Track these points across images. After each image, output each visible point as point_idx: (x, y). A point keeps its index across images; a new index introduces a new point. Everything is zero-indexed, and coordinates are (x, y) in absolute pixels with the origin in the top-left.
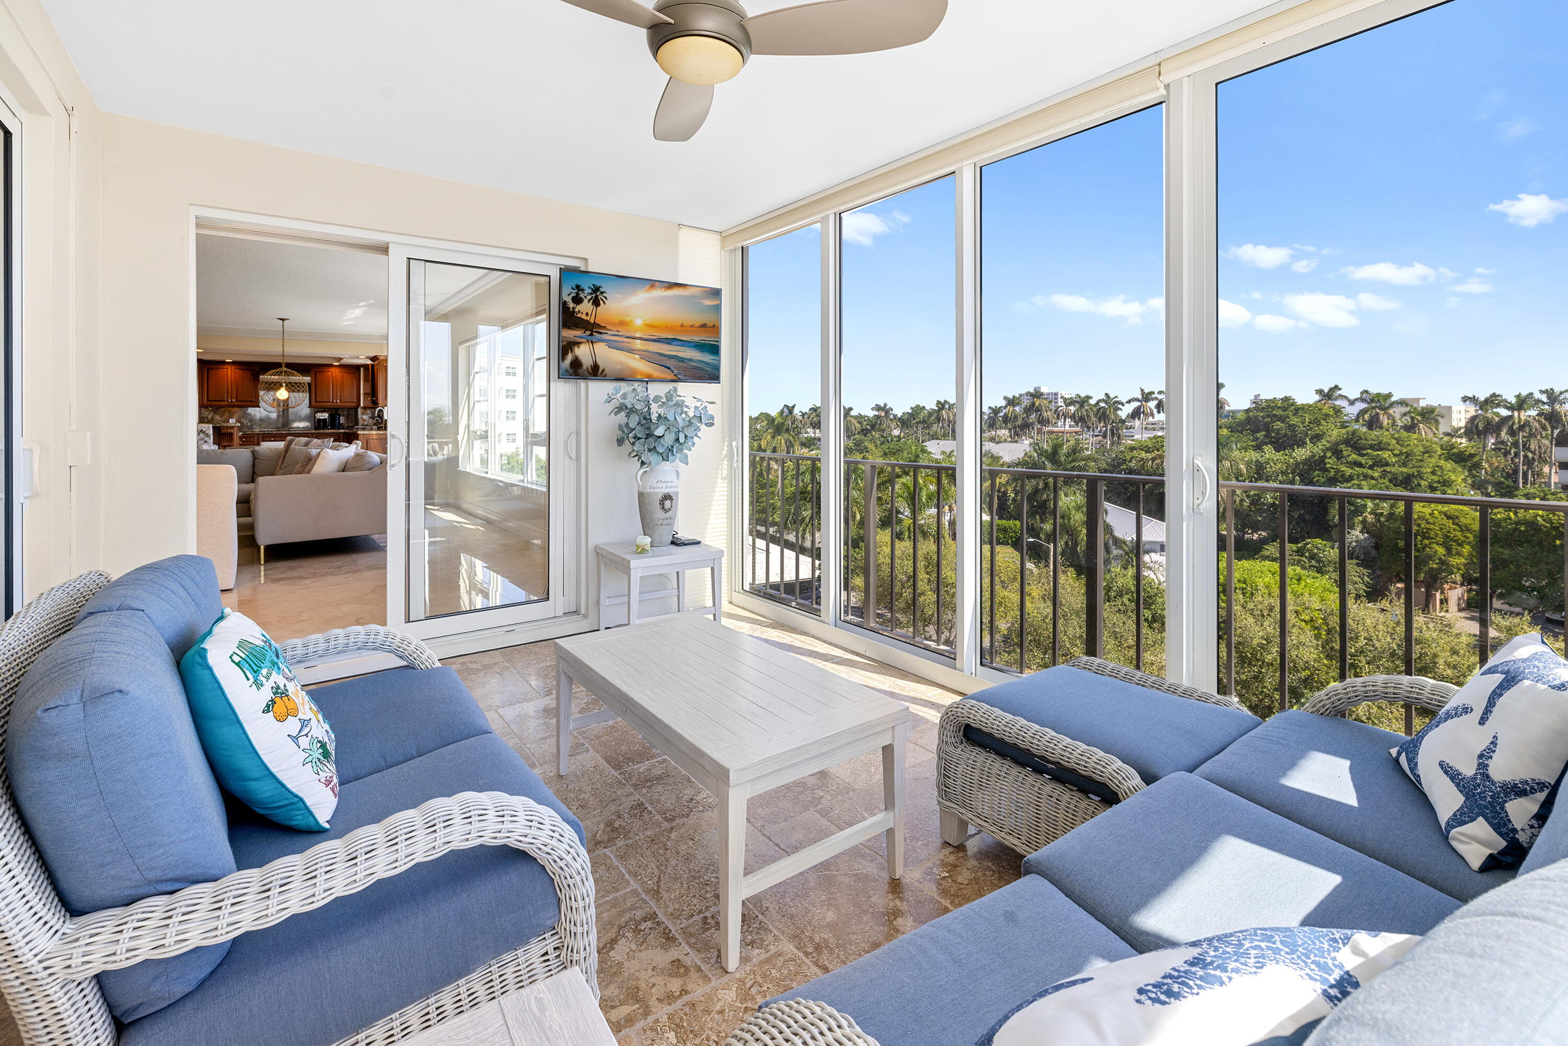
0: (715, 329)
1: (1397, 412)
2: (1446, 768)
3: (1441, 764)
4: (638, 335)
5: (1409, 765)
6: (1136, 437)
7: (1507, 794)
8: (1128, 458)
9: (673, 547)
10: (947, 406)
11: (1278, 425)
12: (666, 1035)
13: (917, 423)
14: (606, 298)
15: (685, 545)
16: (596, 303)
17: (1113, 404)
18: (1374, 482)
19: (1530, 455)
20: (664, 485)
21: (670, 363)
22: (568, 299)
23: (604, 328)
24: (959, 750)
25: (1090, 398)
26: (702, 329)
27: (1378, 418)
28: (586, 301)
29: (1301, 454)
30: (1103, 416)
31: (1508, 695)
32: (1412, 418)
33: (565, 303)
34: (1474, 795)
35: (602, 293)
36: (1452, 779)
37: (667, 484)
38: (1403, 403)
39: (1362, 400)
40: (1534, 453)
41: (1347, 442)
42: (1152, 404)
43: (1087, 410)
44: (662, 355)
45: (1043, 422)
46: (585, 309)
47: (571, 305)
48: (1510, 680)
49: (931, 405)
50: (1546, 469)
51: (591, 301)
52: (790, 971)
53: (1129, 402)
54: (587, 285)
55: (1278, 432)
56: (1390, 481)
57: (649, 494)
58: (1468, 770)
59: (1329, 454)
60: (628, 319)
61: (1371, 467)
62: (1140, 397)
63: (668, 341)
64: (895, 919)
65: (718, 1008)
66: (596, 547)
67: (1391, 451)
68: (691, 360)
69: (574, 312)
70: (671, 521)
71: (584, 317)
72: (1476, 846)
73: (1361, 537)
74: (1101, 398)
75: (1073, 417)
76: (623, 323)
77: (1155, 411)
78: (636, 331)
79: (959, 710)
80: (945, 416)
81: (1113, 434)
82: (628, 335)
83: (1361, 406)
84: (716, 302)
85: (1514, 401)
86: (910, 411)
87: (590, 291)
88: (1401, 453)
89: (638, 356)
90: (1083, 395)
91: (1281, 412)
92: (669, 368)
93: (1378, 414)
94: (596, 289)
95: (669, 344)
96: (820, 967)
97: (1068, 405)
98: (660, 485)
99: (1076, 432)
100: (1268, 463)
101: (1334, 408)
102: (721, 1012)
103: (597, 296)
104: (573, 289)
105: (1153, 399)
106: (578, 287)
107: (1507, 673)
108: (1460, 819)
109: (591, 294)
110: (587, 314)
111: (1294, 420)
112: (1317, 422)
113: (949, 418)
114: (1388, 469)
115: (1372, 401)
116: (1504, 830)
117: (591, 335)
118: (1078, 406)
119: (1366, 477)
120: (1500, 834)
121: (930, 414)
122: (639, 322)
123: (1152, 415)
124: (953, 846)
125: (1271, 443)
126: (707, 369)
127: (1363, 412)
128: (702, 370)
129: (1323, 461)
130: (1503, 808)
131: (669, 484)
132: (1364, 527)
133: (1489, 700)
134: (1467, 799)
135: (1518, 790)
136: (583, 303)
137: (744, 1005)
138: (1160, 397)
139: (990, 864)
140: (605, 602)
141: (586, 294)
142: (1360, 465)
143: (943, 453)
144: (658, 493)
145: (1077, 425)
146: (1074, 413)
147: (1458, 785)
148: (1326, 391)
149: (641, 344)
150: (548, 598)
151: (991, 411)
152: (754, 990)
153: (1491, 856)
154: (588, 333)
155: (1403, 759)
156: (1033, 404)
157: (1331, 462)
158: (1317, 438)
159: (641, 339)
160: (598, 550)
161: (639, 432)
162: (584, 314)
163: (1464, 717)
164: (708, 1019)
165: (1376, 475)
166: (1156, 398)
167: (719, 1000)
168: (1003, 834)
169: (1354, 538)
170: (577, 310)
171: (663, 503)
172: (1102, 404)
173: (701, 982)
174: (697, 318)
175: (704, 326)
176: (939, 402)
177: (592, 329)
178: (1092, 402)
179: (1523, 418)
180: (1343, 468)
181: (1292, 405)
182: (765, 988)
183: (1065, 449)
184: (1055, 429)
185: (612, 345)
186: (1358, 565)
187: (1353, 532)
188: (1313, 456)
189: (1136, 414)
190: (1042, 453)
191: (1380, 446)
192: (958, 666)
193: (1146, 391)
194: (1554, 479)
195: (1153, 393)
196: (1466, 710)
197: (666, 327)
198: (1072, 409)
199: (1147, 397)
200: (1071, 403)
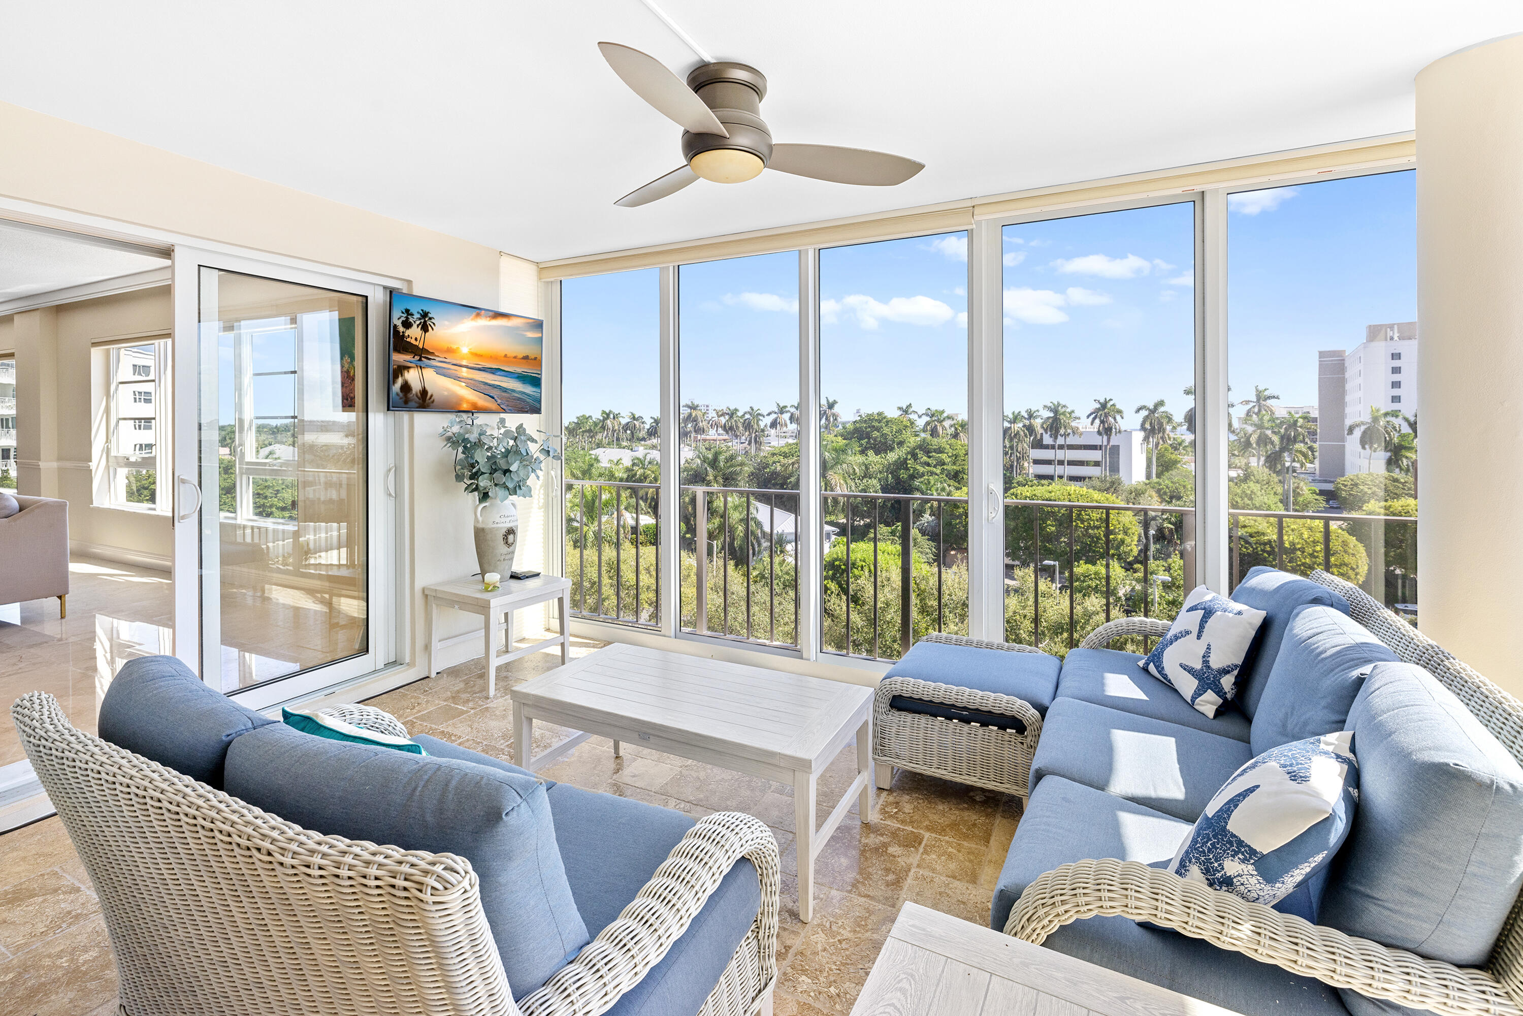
0: (537, 361)
1: (947, 424)
2: (1184, 667)
3: (1181, 665)
4: (464, 363)
5: (1157, 669)
6: (773, 444)
7: (1220, 675)
8: (771, 462)
9: (514, 584)
10: (612, 416)
11: (876, 434)
12: (800, 979)
13: (583, 432)
14: (434, 324)
15: (527, 577)
16: (425, 328)
17: (756, 415)
18: (937, 477)
19: (1018, 454)
20: (508, 520)
21: (494, 393)
22: (399, 323)
23: (432, 354)
24: (890, 716)
25: (738, 410)
26: (524, 361)
27: (937, 429)
28: (415, 326)
29: (892, 456)
30: (748, 426)
31: (1211, 621)
32: (956, 429)
33: (395, 326)
34: (1203, 678)
35: (430, 319)
36: (1189, 672)
37: (510, 518)
38: (949, 418)
39: (927, 415)
40: (1020, 453)
41: (920, 447)
42: (786, 416)
43: (735, 421)
44: (486, 384)
45: (699, 430)
46: (414, 333)
47: (401, 329)
48: (1208, 613)
49: (597, 415)
50: (1026, 464)
51: (420, 326)
52: (847, 906)
53: (769, 414)
54: (416, 310)
55: (875, 440)
56: (946, 476)
57: (491, 530)
58: (1198, 665)
59: (909, 457)
60: (454, 347)
61: (935, 466)
62: (776, 410)
63: (493, 371)
64: (887, 849)
65: (820, 948)
66: (423, 590)
67: (947, 453)
68: (513, 391)
69: (403, 336)
70: (511, 556)
71: (413, 341)
72: (1209, 706)
73: (930, 519)
74: (746, 410)
75: (724, 428)
76: (450, 351)
77: (788, 422)
78: (463, 358)
79: (893, 686)
80: (610, 426)
81: (756, 441)
82: (455, 362)
83: (926, 419)
84: (537, 335)
85: (1011, 416)
86: (576, 421)
87: (419, 316)
88: (953, 456)
89: (464, 384)
90: (732, 408)
91: (877, 424)
92: (493, 398)
93: (936, 426)
94: (425, 315)
95: (493, 373)
96: (864, 896)
97: (719, 416)
98: (503, 520)
99: (724, 440)
100: (870, 464)
101: (910, 420)
102: (825, 950)
103: (425, 322)
104: (403, 313)
105: (787, 412)
106: (407, 311)
107: (1205, 609)
108: (1198, 693)
109: (420, 319)
110: (416, 339)
111: (886, 430)
112: (899, 431)
113: (613, 427)
114: (945, 467)
115: (933, 415)
116: (1221, 694)
117: (420, 360)
118: (727, 417)
119: (932, 473)
120: (1220, 696)
121: (596, 424)
122: (465, 350)
123: (786, 425)
124: (887, 790)
125: (872, 448)
126: (528, 400)
127: (928, 423)
128: (524, 401)
129: (906, 462)
130: (1219, 682)
131: (512, 518)
132: (932, 511)
133: (1200, 625)
134: (1200, 681)
135: (1225, 671)
136: (413, 328)
137: (836, 939)
138: (793, 410)
139: (917, 795)
140: (436, 645)
141: (415, 319)
142: (928, 465)
143: (611, 461)
144: (501, 528)
145: (727, 433)
146: (725, 423)
147: (1193, 675)
148: (904, 408)
149: (467, 372)
150: (367, 651)
151: (653, 421)
152: (834, 928)
153: (1217, 709)
154: (417, 358)
155: (1152, 668)
157: (910, 462)
158: (901, 444)
159: (467, 367)
160: (426, 592)
161: (484, 467)
162: (414, 338)
163: (1188, 637)
164: (820, 958)
165: (938, 471)
166: (789, 411)
167: (816, 943)
168: (933, 770)
169: (926, 520)
170: (406, 335)
171: (507, 538)
172: (747, 416)
173: (792, 936)
174: (520, 350)
175: (526, 358)
176: (604, 412)
177: (421, 354)
178: (740, 414)
179: (1016, 429)
180: (918, 467)
181: (885, 418)
182: (841, 923)
183: (722, 458)
184: (708, 437)
185: (440, 372)
186: (928, 540)
187: (925, 515)
188: (899, 458)
189: (774, 425)
190: (705, 460)
191: (940, 450)
192: (804, 656)
193: (781, 405)
194: (1031, 471)
195: (786, 407)
196: (1188, 633)
197: (491, 357)
198: (723, 420)
199: (782, 410)
200: (723, 415)
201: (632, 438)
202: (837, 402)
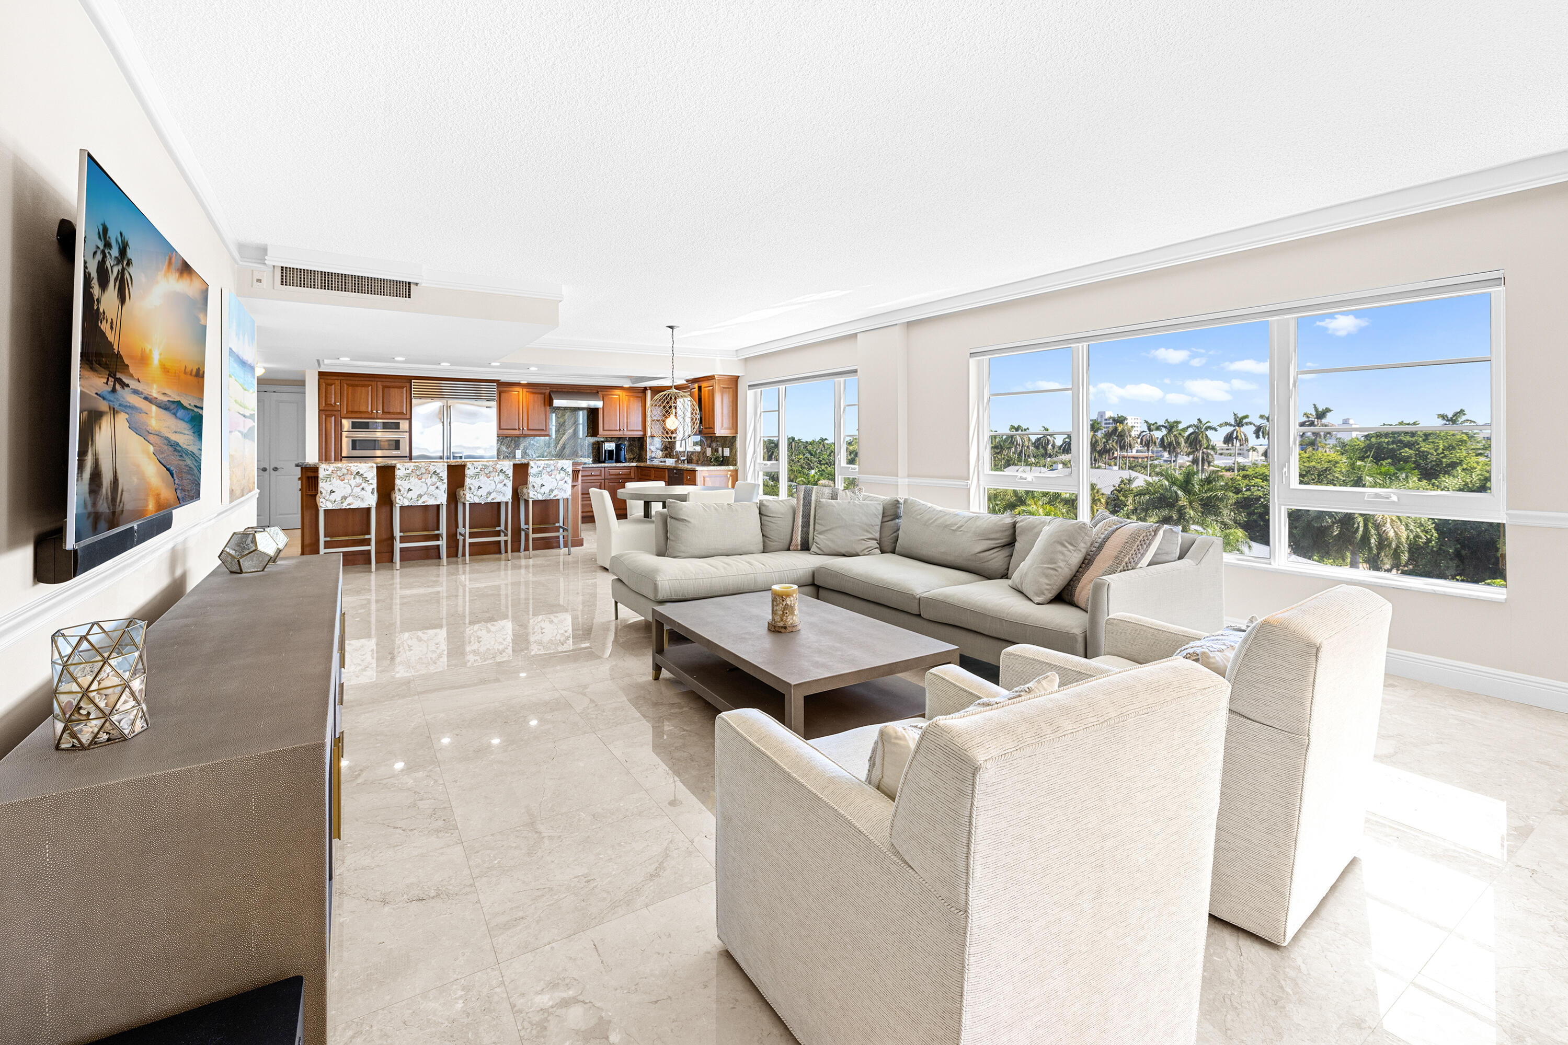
11: (1407, 452)
17: (1204, 428)
25: (1180, 422)
30: (1193, 441)
42: (1248, 429)
43: (1175, 436)
53: (1221, 426)
62: (1233, 422)
74: (1191, 423)
81: (1203, 460)
90: (1171, 420)
91: (1408, 439)
97: (1152, 430)
101: (1463, 432)
105: (1249, 424)
112: (1449, 448)
113: (1023, 443)
118: (1164, 431)
123: (1249, 440)
138: (1258, 422)
146: (1161, 438)
148: (1450, 416)
156: (1116, 429)
166: (1253, 423)
172: (1192, 430)
178: (1181, 427)
181: (1419, 430)
189: (1231, 440)
193: (1240, 415)
195: (1249, 418)
198: (1158, 435)
199: (1239, 422)
200: (1158, 428)
201: (1046, 455)
202: (1330, 411)
